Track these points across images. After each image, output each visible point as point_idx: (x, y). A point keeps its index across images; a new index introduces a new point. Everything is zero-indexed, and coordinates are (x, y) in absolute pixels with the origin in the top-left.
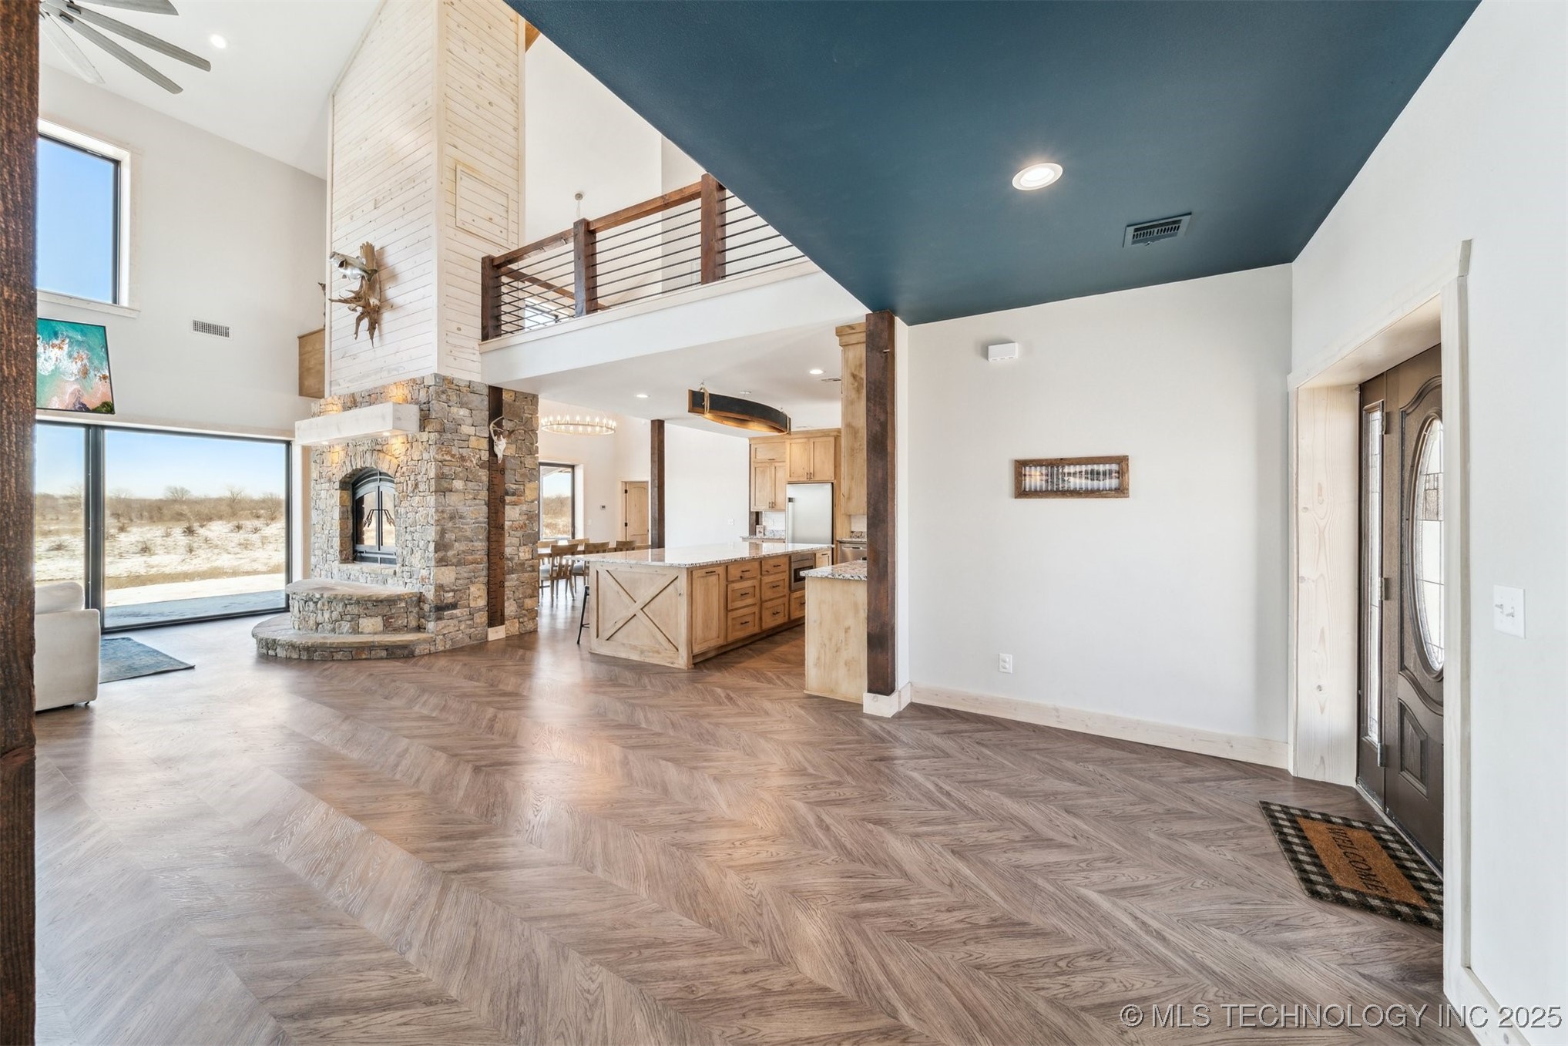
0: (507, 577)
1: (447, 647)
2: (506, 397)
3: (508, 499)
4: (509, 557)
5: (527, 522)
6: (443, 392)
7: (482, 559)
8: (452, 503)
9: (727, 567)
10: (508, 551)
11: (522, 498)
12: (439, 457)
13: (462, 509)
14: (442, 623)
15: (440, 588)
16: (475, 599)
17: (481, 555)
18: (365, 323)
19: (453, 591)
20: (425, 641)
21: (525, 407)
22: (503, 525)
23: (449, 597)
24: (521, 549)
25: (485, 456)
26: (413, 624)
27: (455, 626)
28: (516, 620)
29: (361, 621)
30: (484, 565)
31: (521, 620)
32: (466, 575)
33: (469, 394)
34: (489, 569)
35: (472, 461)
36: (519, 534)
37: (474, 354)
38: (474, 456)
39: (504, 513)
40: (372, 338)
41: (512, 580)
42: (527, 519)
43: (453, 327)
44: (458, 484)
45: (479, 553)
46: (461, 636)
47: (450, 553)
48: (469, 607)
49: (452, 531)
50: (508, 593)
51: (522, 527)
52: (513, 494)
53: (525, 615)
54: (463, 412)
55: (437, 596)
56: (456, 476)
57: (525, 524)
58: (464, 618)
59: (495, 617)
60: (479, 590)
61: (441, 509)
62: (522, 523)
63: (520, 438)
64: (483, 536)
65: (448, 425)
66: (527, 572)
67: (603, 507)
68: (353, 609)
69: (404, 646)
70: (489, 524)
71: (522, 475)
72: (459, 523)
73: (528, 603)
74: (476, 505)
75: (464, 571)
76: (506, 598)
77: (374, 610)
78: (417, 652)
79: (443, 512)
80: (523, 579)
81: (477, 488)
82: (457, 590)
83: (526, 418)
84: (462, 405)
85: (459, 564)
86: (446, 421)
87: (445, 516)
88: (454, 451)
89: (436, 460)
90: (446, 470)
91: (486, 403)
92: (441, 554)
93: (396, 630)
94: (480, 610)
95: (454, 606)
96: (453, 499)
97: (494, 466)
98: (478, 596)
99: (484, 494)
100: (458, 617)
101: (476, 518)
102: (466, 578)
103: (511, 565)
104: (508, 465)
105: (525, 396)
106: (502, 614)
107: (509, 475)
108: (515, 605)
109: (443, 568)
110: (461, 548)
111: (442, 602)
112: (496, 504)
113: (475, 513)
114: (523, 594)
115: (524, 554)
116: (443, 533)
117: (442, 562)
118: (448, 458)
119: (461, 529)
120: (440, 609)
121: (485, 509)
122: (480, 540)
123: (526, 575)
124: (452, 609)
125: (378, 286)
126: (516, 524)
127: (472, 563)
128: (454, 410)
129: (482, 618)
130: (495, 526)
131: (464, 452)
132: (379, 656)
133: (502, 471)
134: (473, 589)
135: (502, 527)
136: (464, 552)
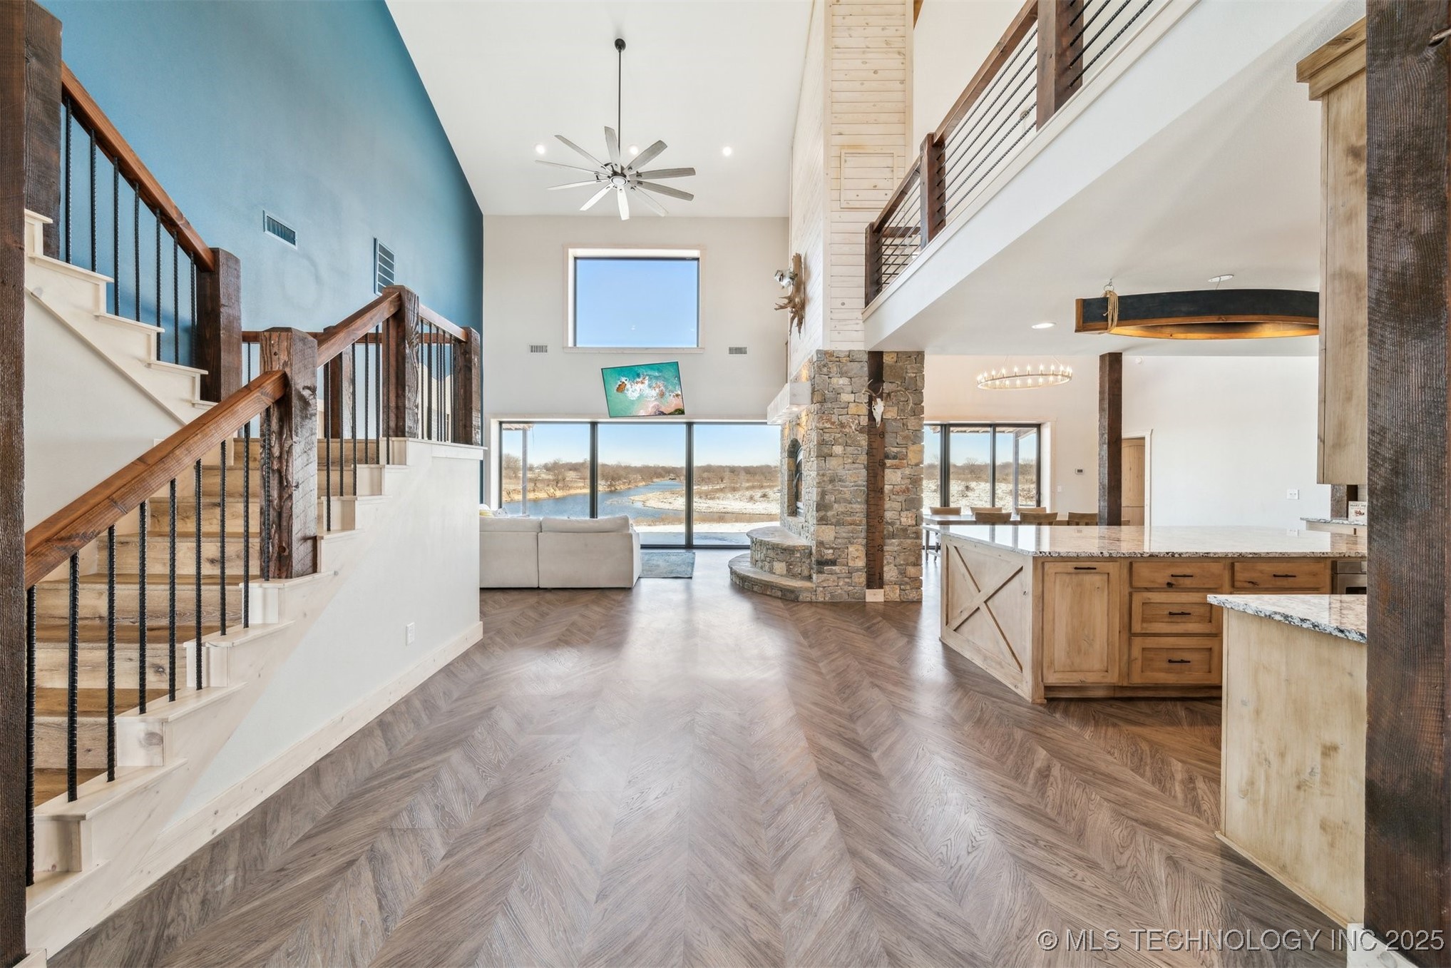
0: (888, 541)
1: (827, 599)
2: (887, 360)
3: (889, 462)
4: (890, 521)
5: (910, 486)
6: (824, 366)
7: (861, 521)
8: (831, 467)
9: (1131, 564)
10: (889, 515)
11: (905, 461)
12: (821, 425)
13: (841, 472)
14: (823, 577)
15: (821, 544)
16: (854, 559)
17: (860, 517)
18: (796, 320)
19: (832, 548)
20: (807, 590)
21: (909, 367)
22: (882, 489)
23: (829, 554)
24: (904, 514)
25: (864, 421)
26: (806, 573)
27: (834, 581)
28: (897, 587)
29: (775, 563)
30: (863, 527)
31: (902, 587)
32: (844, 535)
33: (849, 364)
34: (868, 531)
35: (851, 427)
36: (901, 498)
37: (857, 324)
38: (853, 422)
39: (883, 477)
40: (800, 332)
41: (892, 546)
42: (911, 484)
43: (838, 303)
44: (838, 449)
45: (858, 515)
46: (839, 591)
47: (830, 514)
48: (847, 565)
49: (831, 493)
50: (888, 558)
51: (904, 492)
52: (895, 458)
53: (907, 583)
54: (843, 381)
55: (819, 551)
56: (836, 442)
57: (908, 489)
58: (843, 575)
59: (874, 579)
60: (857, 550)
61: (821, 472)
62: (904, 487)
63: (902, 399)
64: (862, 498)
65: (829, 395)
66: (909, 538)
67: (1080, 471)
68: (771, 554)
69: (792, 591)
70: (867, 488)
71: (905, 438)
72: (838, 485)
73: (911, 571)
74: (855, 469)
75: (844, 531)
76: (885, 562)
77: (781, 557)
78: (801, 598)
79: (823, 475)
80: (905, 546)
81: (856, 452)
82: (836, 549)
83: (910, 378)
84: (842, 374)
85: (838, 524)
86: (826, 392)
87: (825, 479)
88: (834, 418)
89: (817, 428)
90: (826, 437)
91: (866, 369)
92: (822, 513)
93: (794, 576)
94: (858, 570)
95: (833, 563)
96: (832, 463)
97: (875, 431)
98: (857, 556)
99: (863, 458)
100: (836, 574)
101: (855, 482)
102: (844, 538)
103: (891, 529)
104: (889, 428)
105: (908, 355)
106: (881, 578)
107: (889, 438)
108: (896, 571)
109: (823, 527)
110: (840, 509)
111: (823, 557)
112: (876, 466)
113: (856, 476)
114: (904, 560)
115: (907, 519)
116: (823, 494)
117: (822, 521)
118: (828, 425)
119: (840, 492)
120: (822, 563)
121: (864, 472)
122: (859, 503)
123: (909, 541)
124: (831, 565)
125: (802, 287)
126: (897, 488)
127: (851, 524)
128: (834, 380)
129: (861, 578)
130: (875, 490)
131: (843, 419)
132: (776, 595)
133: (882, 435)
134: (851, 549)
135: (882, 491)
136: (842, 513)
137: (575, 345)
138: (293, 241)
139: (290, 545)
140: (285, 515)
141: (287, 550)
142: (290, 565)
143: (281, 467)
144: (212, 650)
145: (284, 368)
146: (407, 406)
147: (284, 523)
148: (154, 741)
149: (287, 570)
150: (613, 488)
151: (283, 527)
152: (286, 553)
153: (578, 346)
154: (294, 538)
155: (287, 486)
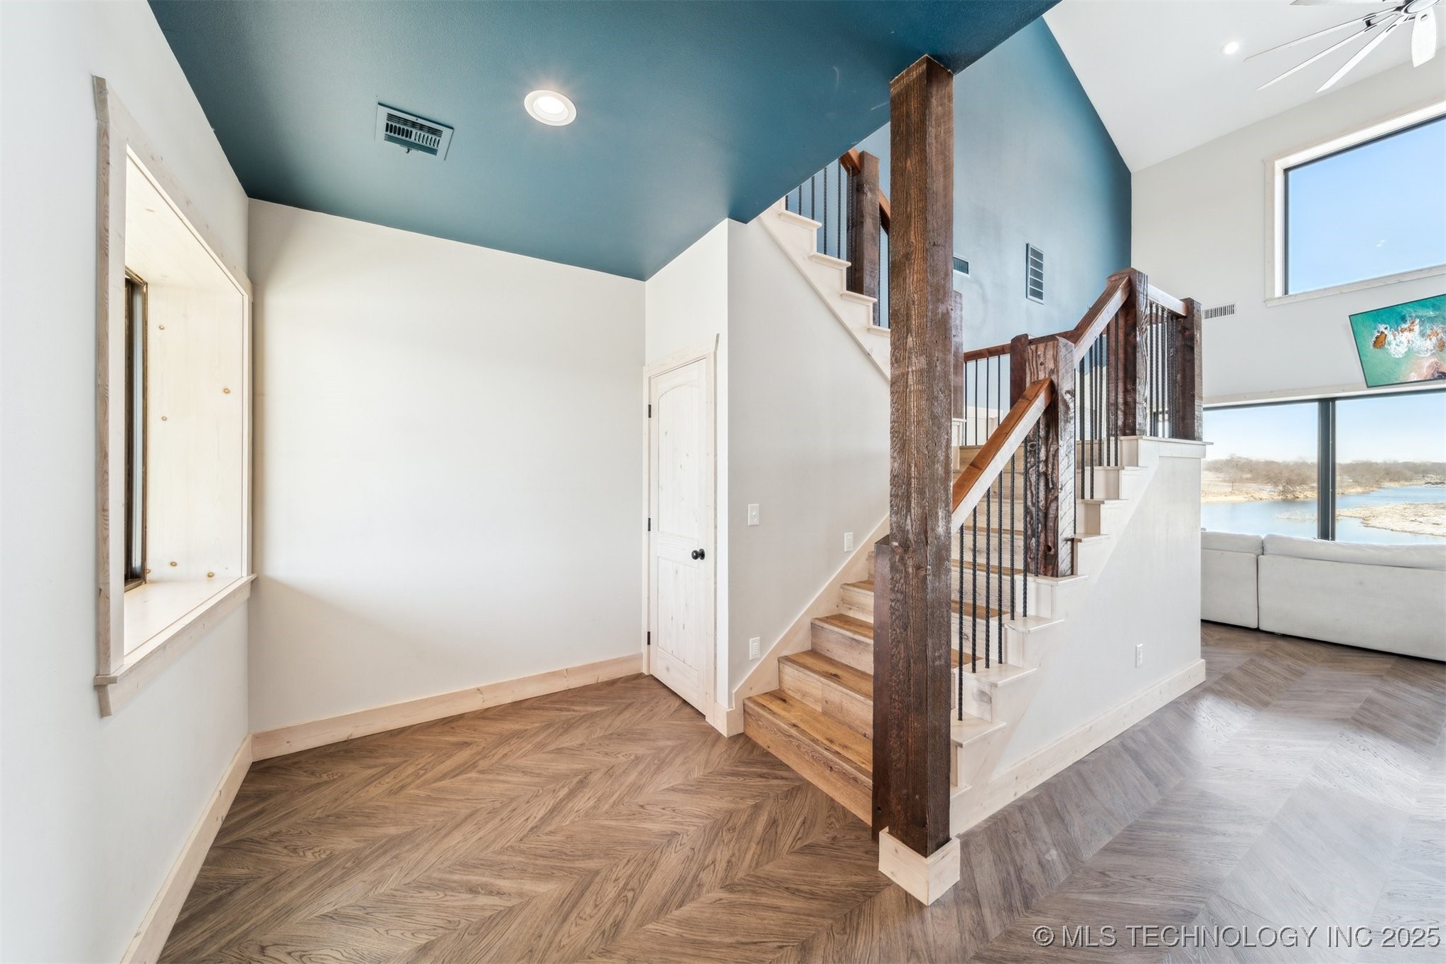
137: (1286, 292)
138: (967, 271)
139: (1056, 545)
140: (1051, 516)
141: (1053, 550)
142: (1056, 566)
143: (1047, 470)
144: (1010, 631)
145: (1050, 375)
146: (1137, 400)
147: (1051, 524)
148: (985, 699)
149: (1053, 569)
150: (1290, 496)
151: (1049, 528)
152: (1052, 552)
153: (1291, 292)
154: (1060, 538)
155: (1053, 488)
